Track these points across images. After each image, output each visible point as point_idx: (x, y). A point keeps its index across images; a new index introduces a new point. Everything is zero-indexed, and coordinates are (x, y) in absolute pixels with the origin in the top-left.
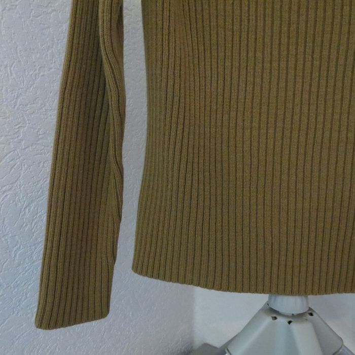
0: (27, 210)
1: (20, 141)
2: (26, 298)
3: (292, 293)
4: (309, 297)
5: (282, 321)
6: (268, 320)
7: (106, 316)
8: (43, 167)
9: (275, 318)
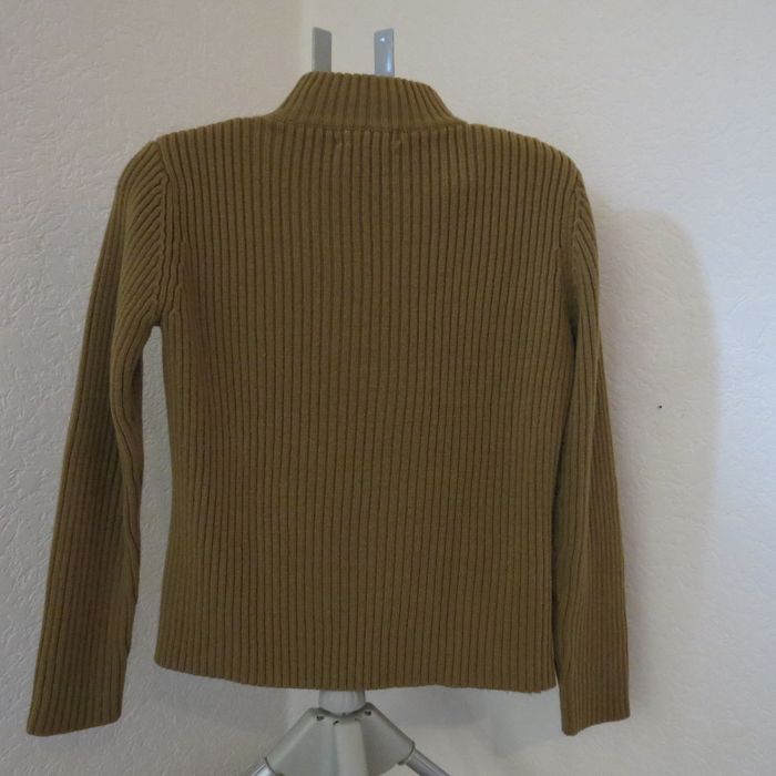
0: (23, 579)
1: (15, 490)
2: (19, 698)
3: (338, 688)
4: (366, 692)
5: (328, 721)
6: (313, 720)
7: (116, 720)
8: (46, 518)
9: (322, 718)
